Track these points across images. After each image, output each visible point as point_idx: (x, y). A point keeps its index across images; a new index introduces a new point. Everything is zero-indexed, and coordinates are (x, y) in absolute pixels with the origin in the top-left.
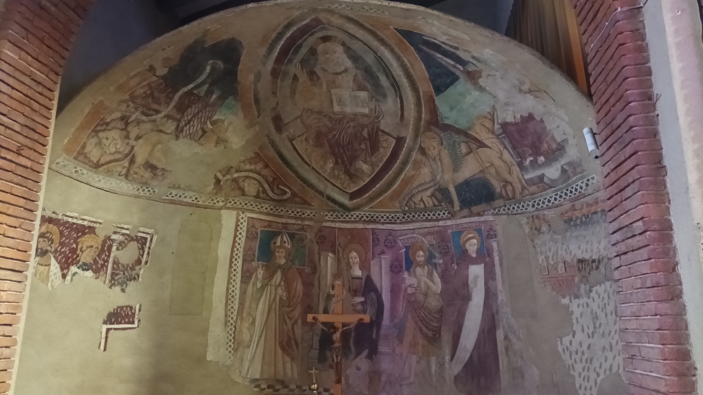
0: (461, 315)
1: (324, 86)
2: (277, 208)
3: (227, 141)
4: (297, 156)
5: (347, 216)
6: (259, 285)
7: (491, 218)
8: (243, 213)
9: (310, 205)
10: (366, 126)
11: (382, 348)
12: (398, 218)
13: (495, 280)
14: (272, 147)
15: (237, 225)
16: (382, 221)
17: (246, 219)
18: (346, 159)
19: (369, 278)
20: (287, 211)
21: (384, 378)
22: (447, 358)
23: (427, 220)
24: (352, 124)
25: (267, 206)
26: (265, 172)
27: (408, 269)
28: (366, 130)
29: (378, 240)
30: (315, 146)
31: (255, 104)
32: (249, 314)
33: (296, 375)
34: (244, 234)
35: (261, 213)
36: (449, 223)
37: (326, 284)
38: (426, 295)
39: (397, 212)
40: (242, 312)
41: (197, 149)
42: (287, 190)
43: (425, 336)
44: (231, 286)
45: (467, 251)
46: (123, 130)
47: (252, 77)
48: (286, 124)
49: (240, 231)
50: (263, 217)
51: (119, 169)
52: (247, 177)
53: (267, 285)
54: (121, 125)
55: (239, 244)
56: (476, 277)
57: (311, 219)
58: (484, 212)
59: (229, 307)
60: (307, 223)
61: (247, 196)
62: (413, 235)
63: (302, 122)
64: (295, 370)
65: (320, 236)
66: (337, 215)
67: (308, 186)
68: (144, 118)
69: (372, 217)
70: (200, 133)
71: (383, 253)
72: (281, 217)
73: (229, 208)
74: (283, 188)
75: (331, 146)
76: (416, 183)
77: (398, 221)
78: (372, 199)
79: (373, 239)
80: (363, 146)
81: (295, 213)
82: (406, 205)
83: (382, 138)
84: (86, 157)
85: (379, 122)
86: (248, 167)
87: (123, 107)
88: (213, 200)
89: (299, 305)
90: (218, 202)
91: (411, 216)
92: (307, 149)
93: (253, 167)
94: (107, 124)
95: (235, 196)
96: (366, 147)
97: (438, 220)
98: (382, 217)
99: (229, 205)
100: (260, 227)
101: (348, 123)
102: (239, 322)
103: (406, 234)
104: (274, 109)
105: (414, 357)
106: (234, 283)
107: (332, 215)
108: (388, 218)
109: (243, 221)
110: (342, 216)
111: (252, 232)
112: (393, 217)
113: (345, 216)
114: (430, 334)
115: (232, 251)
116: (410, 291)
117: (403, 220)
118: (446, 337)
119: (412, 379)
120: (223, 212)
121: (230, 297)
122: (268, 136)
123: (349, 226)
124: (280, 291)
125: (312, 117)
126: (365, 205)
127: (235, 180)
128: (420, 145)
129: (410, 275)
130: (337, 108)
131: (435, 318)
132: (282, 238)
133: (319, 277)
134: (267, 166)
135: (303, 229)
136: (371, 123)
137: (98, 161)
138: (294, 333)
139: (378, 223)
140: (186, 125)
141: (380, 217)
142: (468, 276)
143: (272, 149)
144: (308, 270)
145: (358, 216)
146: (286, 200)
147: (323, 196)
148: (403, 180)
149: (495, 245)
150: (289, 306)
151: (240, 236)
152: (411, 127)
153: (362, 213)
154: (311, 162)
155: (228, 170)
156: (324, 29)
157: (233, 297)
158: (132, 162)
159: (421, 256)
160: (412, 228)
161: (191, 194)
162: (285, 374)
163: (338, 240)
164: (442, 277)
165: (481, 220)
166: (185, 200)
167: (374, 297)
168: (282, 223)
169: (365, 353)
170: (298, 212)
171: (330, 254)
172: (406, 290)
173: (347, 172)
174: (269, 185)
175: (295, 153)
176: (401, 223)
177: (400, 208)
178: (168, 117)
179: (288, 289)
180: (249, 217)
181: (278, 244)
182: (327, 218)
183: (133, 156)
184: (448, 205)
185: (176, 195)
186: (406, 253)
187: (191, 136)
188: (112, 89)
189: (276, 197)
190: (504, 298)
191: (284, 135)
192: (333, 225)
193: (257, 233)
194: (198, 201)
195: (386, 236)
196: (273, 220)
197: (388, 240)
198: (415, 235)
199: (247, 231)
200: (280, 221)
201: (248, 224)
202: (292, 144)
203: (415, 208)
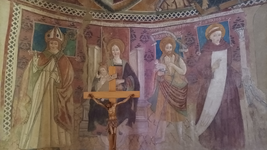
0: (204, 90)
5: (111, 16)
6: (35, 70)
7: (240, 10)
8: (17, 4)
9: (80, 4)
11: (140, 117)
12: (152, 18)
13: (240, 60)
15: (11, 16)
16: (139, 20)
17: (19, 10)
19: (127, 65)
20: (60, 8)
21: (141, 139)
22: (193, 122)
23: (177, 19)
27: (158, 58)
29: (135, 36)
32: (26, 95)
33: (70, 143)
34: (19, 24)
35: (35, 7)
36: (196, 20)
37: (93, 71)
38: (173, 77)
39: (152, 13)
40: (19, 93)
43: (173, 106)
44: (7, 70)
45: (211, 40)
49: (15, 21)
50: (37, 11)
53: (42, 70)
55: (14, 33)
56: (219, 61)
57: (80, 17)
58: (232, 7)
59: (5, 89)
60: (76, 20)
62: (164, 32)
64: (69, 139)
65: (88, 32)
66: (102, 16)
69: (131, 18)
71: (139, 46)
72: (54, 13)
77: (152, 21)
78: (132, 2)
79: (131, 35)
81: (67, 10)
82: (160, 7)
89: (71, 87)
91: (163, 17)
97: (186, 18)
98: (139, 18)
100: (35, 20)
102: (16, 102)
103: (158, 31)
105: (165, 122)
106: (10, 68)
107: (98, 15)
108: (144, 18)
109: (17, 12)
110: (106, 16)
111: (27, 24)
112: (148, 18)
113: (108, 16)
114: (177, 105)
115: (7, 39)
116: (159, 74)
117: (156, 20)
118: (191, 107)
119: (163, 139)
121: (6, 80)
123: (112, 25)
124: (54, 76)
126: (126, 7)
129: (159, 62)
131: (181, 93)
132: (55, 32)
133: (88, 65)
135: (74, 25)
138: (67, 109)
139: (135, 22)
141: (137, 17)
142: (211, 60)
144: (78, 59)
145: (119, 17)
149: (241, 33)
150: (62, 88)
151: (14, 26)
153: (123, 14)
157: (9, 80)
159: (169, 47)
160: (163, 26)
162: (60, 142)
163: (103, 36)
164: (188, 63)
165: (229, 14)
167: (132, 79)
168: (55, 19)
169: (126, 121)
170: (69, 10)
171: (96, 47)
172: (156, 73)
176: (154, 23)
177: (155, 10)
179: (61, 73)
180: (23, 10)
181: (52, 36)
182: (93, 17)
184: (198, 5)
186: (157, 46)
190: (249, 75)
192: (99, 24)
193: (31, 25)
195: (142, 33)
196: (46, 15)
197: (143, 36)
198: (165, 32)
199: (21, 22)
200: (53, 17)
201: (22, 16)
203: (168, 9)
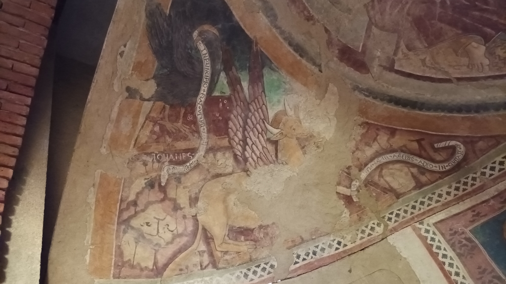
2: (463, 180)
3: (312, 136)
4: (421, 83)
8: (422, 223)
14: (375, 98)
15: (429, 248)
17: (432, 229)
20: (483, 174)
25: (445, 189)
26: (398, 141)
30: (431, 45)
31: (301, 56)
34: (450, 253)
35: (447, 205)
41: (285, 172)
42: (453, 143)
46: (163, 200)
47: (263, 20)
48: (364, 52)
49: (441, 252)
50: (454, 210)
51: (196, 259)
52: (381, 167)
54: (155, 195)
55: (457, 274)
61: (404, 194)
63: (382, 28)
67: (477, 111)
68: (180, 169)
70: (271, 148)
72: (482, 189)
73: (395, 230)
74: (442, 145)
81: (498, 167)
84: (132, 267)
86: (369, 152)
87: (140, 168)
88: (363, 232)
90: (372, 229)
92: (423, 61)
93: (375, 147)
94: (135, 203)
95: (390, 206)
99: (391, 225)
100: (466, 227)
104: (330, 43)
109: (430, 235)
111: (460, 242)
120: (391, 239)
122: (356, 88)
127: (368, 183)
137: (155, 264)
140: (244, 150)
143: (378, 103)
146: (465, 159)
151: (447, 261)
154: (446, 73)
155: (348, 175)
158: (208, 239)
161: (327, 240)
166: (325, 255)
168: (493, 198)
170: (502, 163)
174: (420, 156)
178: (211, 150)
180: (435, 224)
183: (205, 230)
185: (308, 254)
187: (263, 159)
188: (104, 151)
189: (447, 166)
191: (376, 69)
193: (468, 240)
194: (345, 245)
196: (474, 203)
199: (451, 247)
200: (487, 197)
201: (443, 234)
202: (398, 72)
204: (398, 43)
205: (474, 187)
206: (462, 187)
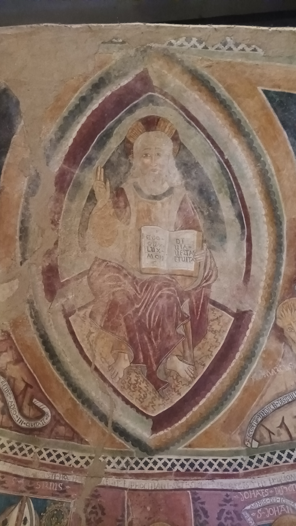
1: (133, 219)
2: (23, 445)
4: (74, 346)
5: (146, 464)
9: (82, 441)
10: (188, 294)
12: (240, 465)
14: (35, 323)
16: (211, 471)
18: (151, 353)
20: (40, 453)
24: (165, 291)
25: (4, 440)
26: (15, 371)
28: (187, 301)
29: (206, 513)
30: (105, 328)
31: (20, 238)
39: (237, 453)
42: (46, 410)
48: (63, 285)
57: (81, 471)
60: (72, 478)
62: (275, 500)
63: (90, 284)
65: (94, 507)
66: (127, 463)
67: (83, 403)
69: (192, 465)
72: (26, 464)
74: (39, 404)
75: (129, 329)
76: (270, 394)
77: (241, 471)
78: (191, 429)
79: (196, 511)
80: (180, 330)
81: (54, 457)
82: (254, 437)
83: (212, 314)
85: (209, 286)
91: (264, 459)
92: (91, 333)
96: (186, 332)
98: (211, 465)
101: (160, 288)
103: (259, 498)
104: (49, 253)
107: (119, 463)
108: (220, 465)
110: (137, 464)
112: (230, 464)
113: (141, 464)
117: (251, 469)
122: (31, 303)
123: (149, 484)
125: (106, 276)
126: (178, 441)
128: (275, 325)
130: (146, 263)
132: (21, 511)
134: (19, 360)
135: (64, 491)
136: (195, 289)
139: (202, 475)
141: (206, 464)
143: (33, 328)
145: (165, 464)
146: (41, 430)
147: (106, 424)
148: (246, 389)
152: (261, 292)
153: (174, 458)
154: (94, 356)
156: (151, 100)
160: (268, 484)
163: (129, 514)
168: (26, 478)
170: (59, 456)
173: (151, 377)
174: (16, 398)
175: (70, 338)
176: (247, 475)
177: (244, 444)
181: (11, 523)
182: (109, 469)
189: (25, 424)
191: (57, 305)
192: (120, 483)
195: (221, 505)
196: (10, 471)
197: (225, 513)
198: (278, 500)
200: (23, 474)
202: (68, 322)
203: (271, 442)
204: (89, 304)
205: (24, 458)
206: (16, 450)
